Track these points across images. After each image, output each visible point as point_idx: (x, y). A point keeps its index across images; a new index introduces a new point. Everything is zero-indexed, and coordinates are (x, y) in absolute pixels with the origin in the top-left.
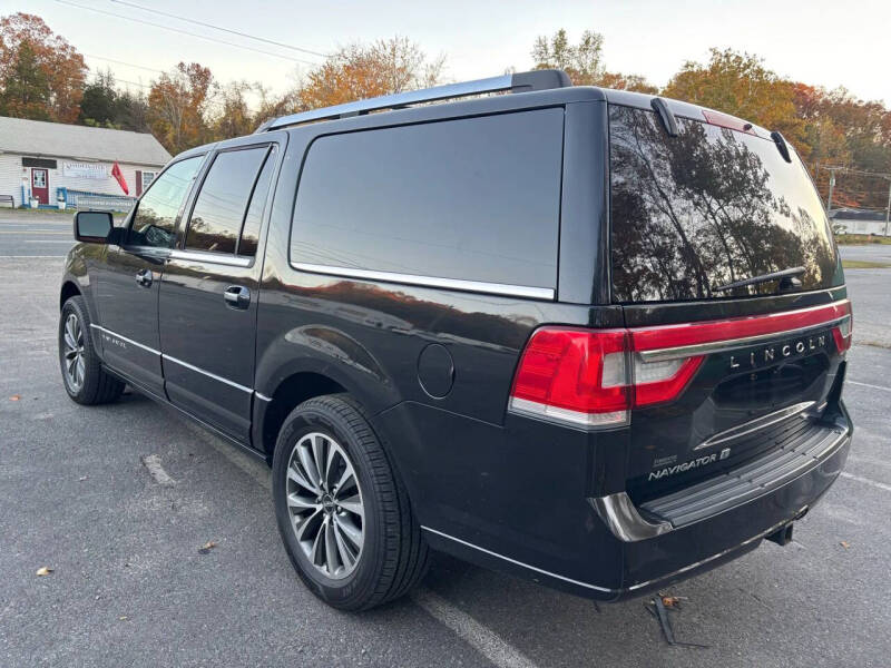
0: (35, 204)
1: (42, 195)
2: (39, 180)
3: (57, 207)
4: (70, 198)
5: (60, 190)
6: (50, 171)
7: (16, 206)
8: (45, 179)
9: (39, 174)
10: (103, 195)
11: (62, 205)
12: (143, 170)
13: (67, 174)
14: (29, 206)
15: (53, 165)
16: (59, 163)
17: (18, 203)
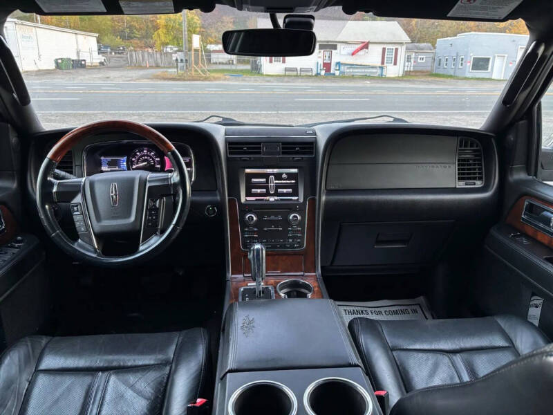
0: (323, 73)
1: (327, 66)
2: (327, 58)
3: (334, 74)
4: (343, 68)
5: (338, 64)
6: (334, 51)
7: (313, 74)
8: (330, 57)
9: (327, 54)
10: (361, 65)
11: (337, 73)
12: (387, 47)
13: (343, 52)
14: (320, 74)
15: (335, 47)
16: (339, 46)
17: (314, 73)
